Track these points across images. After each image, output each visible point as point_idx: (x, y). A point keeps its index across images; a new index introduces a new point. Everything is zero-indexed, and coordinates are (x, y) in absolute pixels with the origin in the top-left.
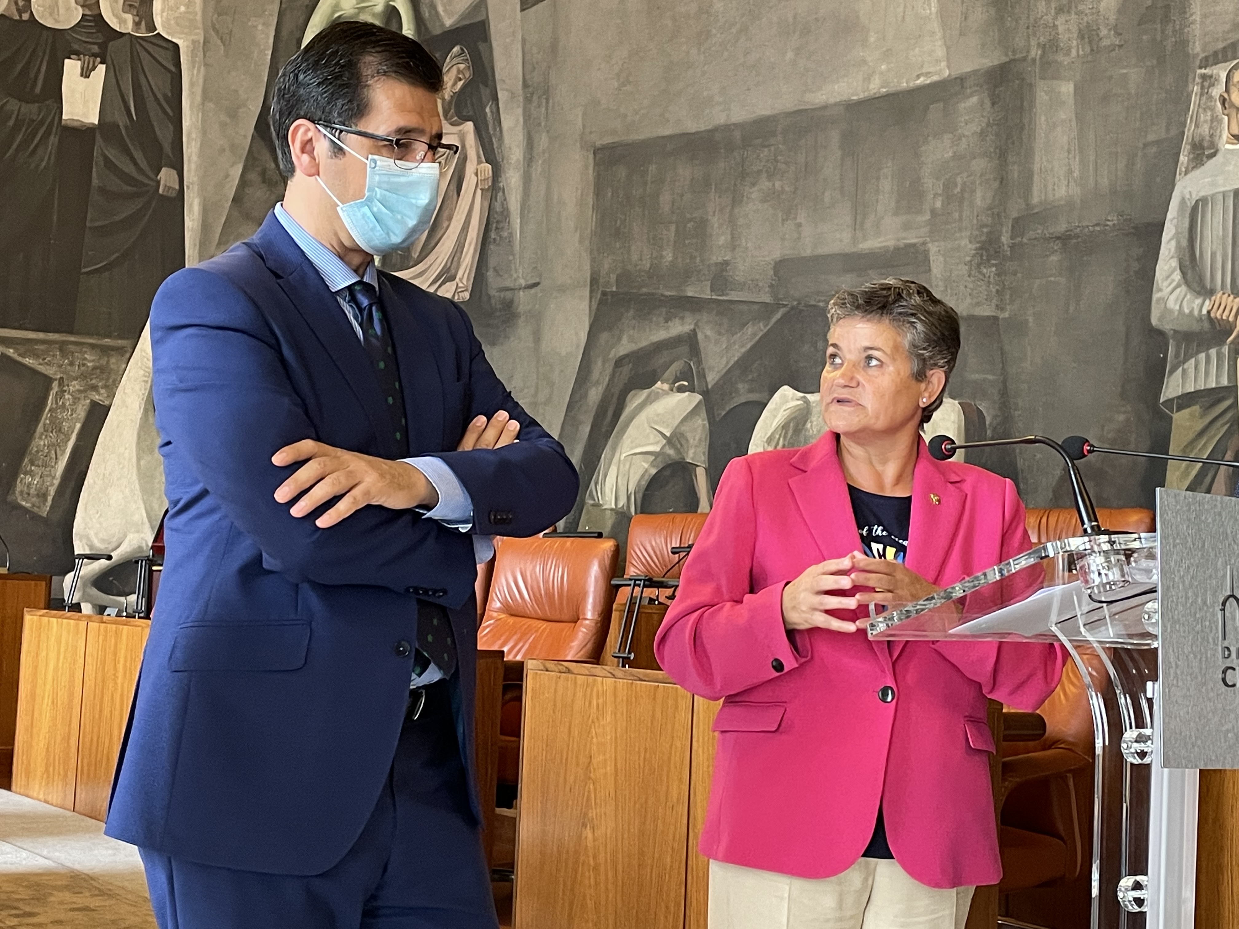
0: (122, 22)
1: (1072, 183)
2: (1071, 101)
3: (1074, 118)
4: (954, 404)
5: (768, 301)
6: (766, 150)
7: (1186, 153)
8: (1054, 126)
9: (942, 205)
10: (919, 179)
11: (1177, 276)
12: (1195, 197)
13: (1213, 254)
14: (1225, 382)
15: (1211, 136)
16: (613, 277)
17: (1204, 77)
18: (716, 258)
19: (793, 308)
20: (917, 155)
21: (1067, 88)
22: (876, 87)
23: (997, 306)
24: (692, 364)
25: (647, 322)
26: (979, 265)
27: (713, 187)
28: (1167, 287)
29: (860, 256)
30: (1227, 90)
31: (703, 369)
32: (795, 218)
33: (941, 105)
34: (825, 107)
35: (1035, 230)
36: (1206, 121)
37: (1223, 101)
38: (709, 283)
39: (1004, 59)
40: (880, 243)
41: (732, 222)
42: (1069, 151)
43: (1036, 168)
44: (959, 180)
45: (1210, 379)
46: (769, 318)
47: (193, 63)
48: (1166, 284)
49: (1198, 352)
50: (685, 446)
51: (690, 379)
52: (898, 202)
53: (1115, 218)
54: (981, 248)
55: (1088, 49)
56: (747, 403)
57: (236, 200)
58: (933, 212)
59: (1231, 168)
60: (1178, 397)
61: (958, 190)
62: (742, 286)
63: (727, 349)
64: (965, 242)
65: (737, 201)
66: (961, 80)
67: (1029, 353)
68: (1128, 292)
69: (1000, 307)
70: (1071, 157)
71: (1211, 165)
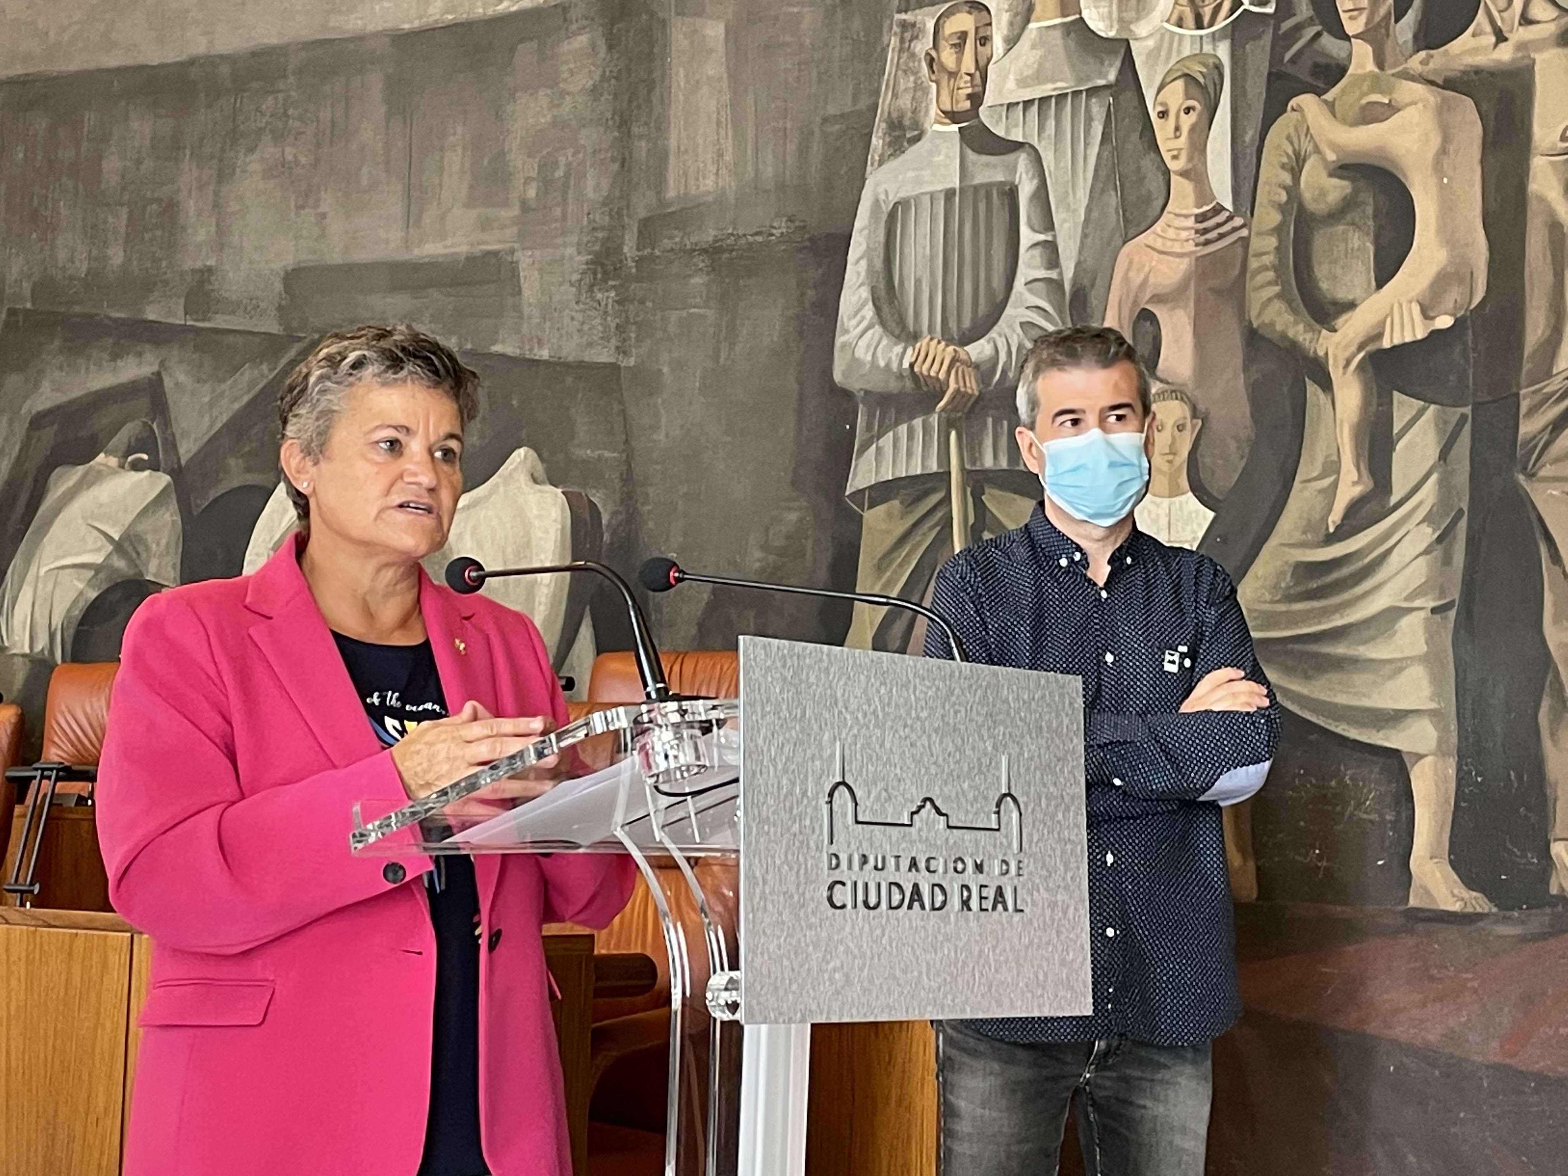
1: (723, 171)
2: (721, 48)
3: (725, 76)
4: (556, 495)
5: (275, 331)
6: (270, 99)
7: (880, 134)
8: (697, 85)
9: (537, 195)
10: (503, 153)
11: (869, 312)
12: (893, 199)
13: (918, 282)
14: (934, 467)
15: (915, 111)
16: (27, 286)
17: (904, 25)
20: (499, 117)
21: (715, 31)
22: (438, 11)
23: (617, 348)
24: (155, 426)
25: (80, 361)
26: (591, 287)
27: (188, 152)
28: (856, 327)
29: (416, 267)
30: (935, 46)
31: (173, 435)
32: (316, 205)
33: (534, 44)
34: (360, 38)
36: (906, 89)
37: (931, 62)
38: (182, 301)
40: (446, 247)
41: (217, 206)
42: (718, 123)
43: (673, 143)
44: (562, 160)
45: (913, 463)
48: (854, 322)
49: (897, 423)
50: (144, 555)
51: (152, 451)
52: (471, 187)
53: (783, 224)
54: (592, 262)
56: (241, 488)
58: (525, 206)
59: (939, 158)
60: (871, 488)
61: (560, 173)
62: (233, 307)
63: (211, 404)
64: (570, 251)
65: (224, 174)
67: (664, 421)
68: (801, 333)
69: (621, 350)
70: (722, 132)
71: (913, 151)
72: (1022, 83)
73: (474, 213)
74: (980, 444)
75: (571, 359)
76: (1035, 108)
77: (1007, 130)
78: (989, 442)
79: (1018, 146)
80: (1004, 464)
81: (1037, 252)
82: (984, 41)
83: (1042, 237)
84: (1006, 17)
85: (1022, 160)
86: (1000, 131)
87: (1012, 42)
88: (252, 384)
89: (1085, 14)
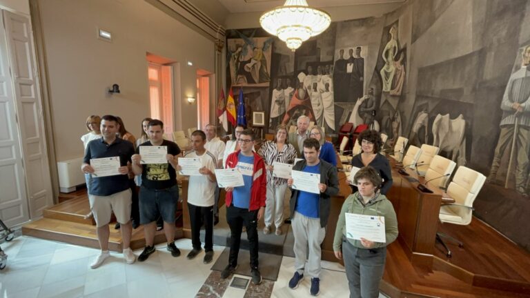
0: (356, 57)
1: (491, 75)
2: (493, 56)
3: (493, 60)
5: (439, 97)
7: (514, 68)
8: (489, 62)
10: (464, 74)
12: (514, 79)
13: (516, 93)
14: (513, 123)
18: (432, 89)
19: (442, 99)
20: (464, 69)
23: (474, 101)
24: (427, 108)
25: (422, 100)
26: (472, 92)
27: (433, 75)
30: (525, 53)
32: (445, 82)
33: (470, 58)
34: (451, 60)
35: (483, 85)
36: (519, 60)
37: (524, 55)
38: (431, 94)
39: (482, 48)
40: (456, 87)
41: (435, 82)
42: (491, 68)
43: (485, 72)
45: (510, 122)
46: (439, 101)
48: (505, 99)
49: (509, 115)
51: (427, 111)
52: (460, 79)
54: (472, 89)
55: (498, 44)
56: (434, 116)
58: (466, 81)
60: (503, 125)
61: (471, 76)
62: (435, 94)
63: (432, 106)
64: (470, 87)
65: (436, 78)
66: (474, 52)
67: (477, 112)
71: (519, 71)
73: (460, 82)
74: (521, 120)
75: (469, 102)
80: (524, 124)
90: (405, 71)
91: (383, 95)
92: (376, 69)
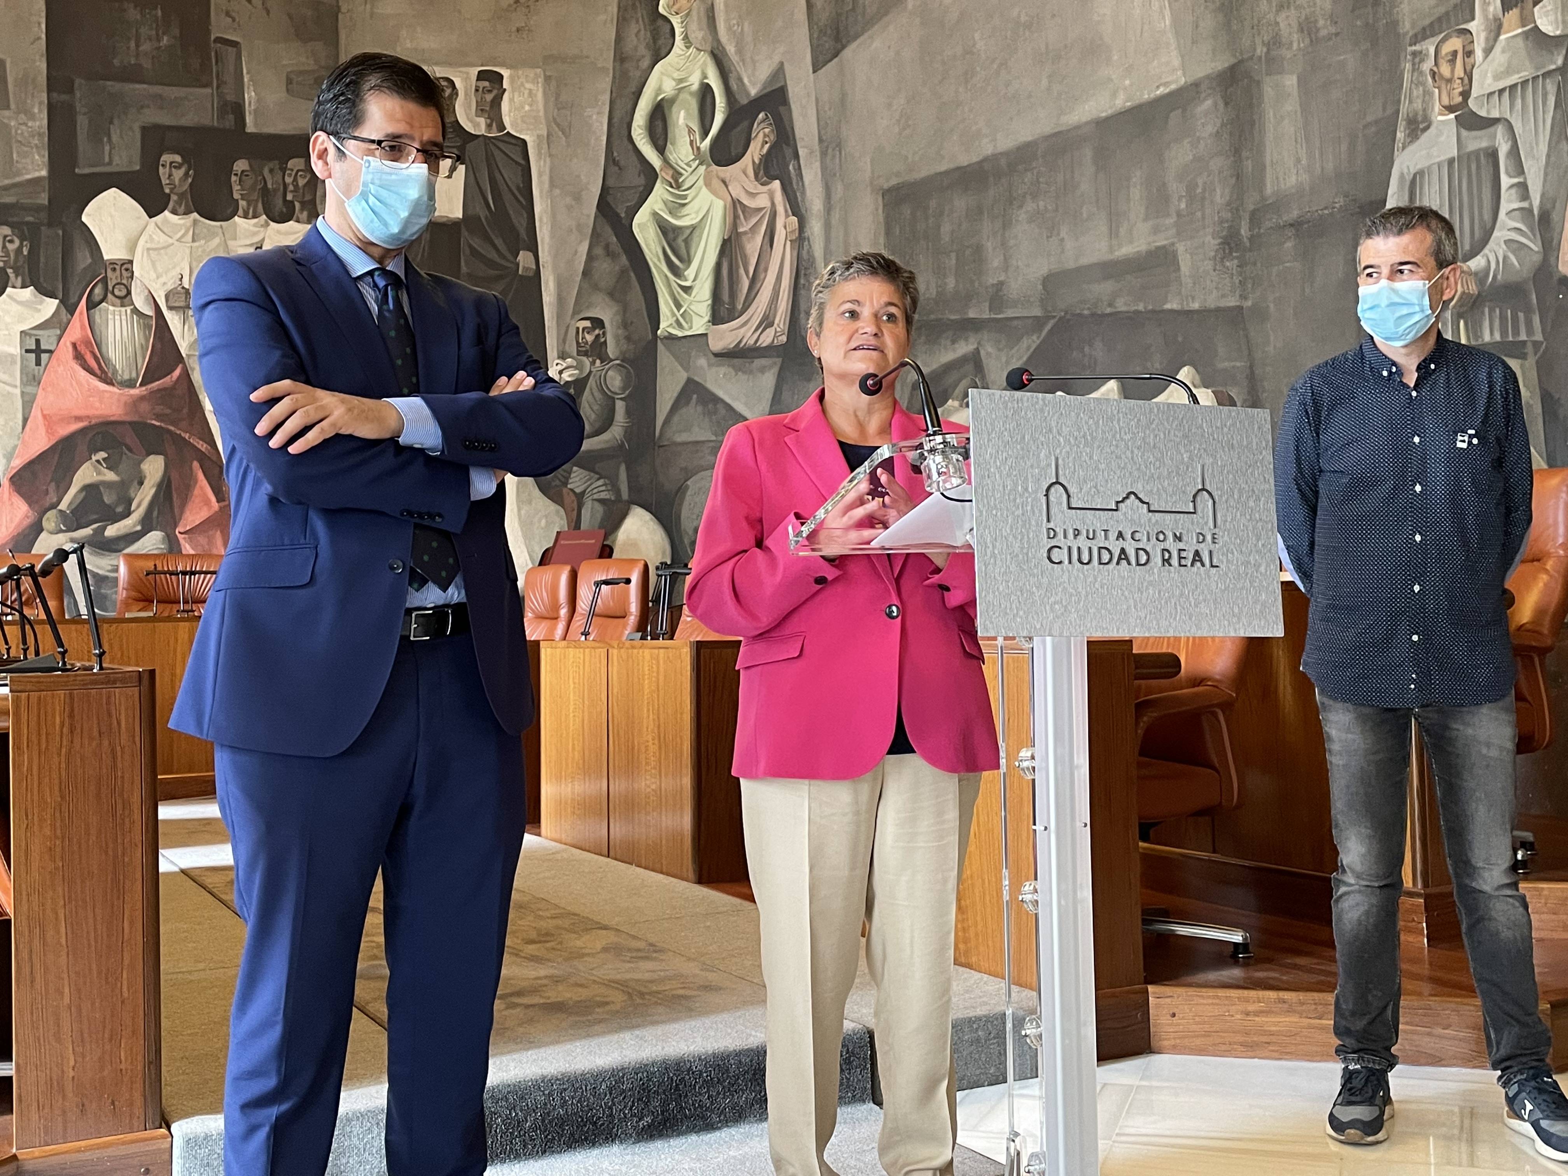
0: (476, 125)
1: (1301, 171)
2: (1295, 92)
3: (1299, 109)
4: (1208, 393)
5: (1039, 314)
6: (1029, 174)
7: (1402, 129)
8: (1282, 118)
9: (1186, 206)
10: (1164, 184)
12: (1413, 171)
15: (1424, 110)
17: (1414, 54)
18: (992, 280)
19: (1061, 318)
20: (1161, 161)
21: (1291, 81)
22: (1121, 102)
23: (1240, 296)
24: (978, 380)
25: (936, 347)
26: (1222, 259)
27: (986, 214)
29: (1117, 263)
30: (1436, 64)
31: (987, 384)
32: (1058, 234)
33: (1180, 110)
34: (1078, 127)
35: (1270, 220)
36: (1418, 97)
37: (1434, 74)
38: (987, 304)
39: (1233, 61)
40: (1133, 248)
41: (1003, 244)
42: (1296, 141)
43: (1268, 160)
44: (1200, 182)
46: (1041, 331)
47: (539, 154)
52: (1147, 208)
53: (1341, 200)
54: (1223, 243)
55: (1307, 41)
57: (586, 273)
58: (1179, 215)
59: (1442, 139)
61: (1199, 190)
62: (1015, 304)
64: (1209, 238)
65: (1007, 225)
66: (1196, 85)
67: (1272, 338)
69: (1243, 297)
70: (1299, 146)
71: (1425, 138)
72: (1497, 77)
73: (1150, 223)
74: (1481, 327)
75: (1213, 306)
76: (1507, 93)
77: (1488, 112)
78: (1486, 323)
79: (1496, 121)
80: (1497, 337)
81: (1513, 191)
82: (1469, 53)
83: (1516, 180)
84: (1483, 35)
85: (1500, 130)
86: (1483, 113)
87: (1488, 51)
88: (1028, 348)
89: (1539, 22)
90: (796, 208)
91: (665, 359)
92: (604, 206)
